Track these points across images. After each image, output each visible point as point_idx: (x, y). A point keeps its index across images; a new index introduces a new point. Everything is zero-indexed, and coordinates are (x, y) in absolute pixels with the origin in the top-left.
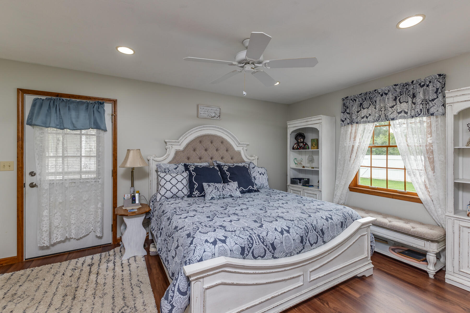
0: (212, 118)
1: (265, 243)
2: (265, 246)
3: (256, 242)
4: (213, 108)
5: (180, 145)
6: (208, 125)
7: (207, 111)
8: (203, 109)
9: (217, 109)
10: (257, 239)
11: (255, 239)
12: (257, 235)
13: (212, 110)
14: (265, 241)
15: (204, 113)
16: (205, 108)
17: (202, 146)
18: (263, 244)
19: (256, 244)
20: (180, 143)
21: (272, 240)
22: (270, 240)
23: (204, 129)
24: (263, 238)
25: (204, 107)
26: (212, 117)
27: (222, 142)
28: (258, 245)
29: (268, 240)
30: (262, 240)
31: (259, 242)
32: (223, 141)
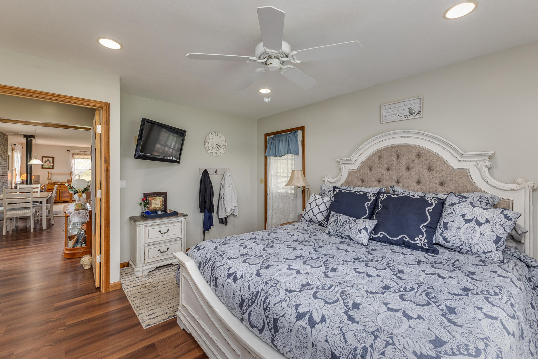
0: (405, 119)
1: (267, 313)
2: (265, 315)
3: (257, 303)
4: (406, 103)
5: (354, 164)
6: (390, 132)
7: (397, 110)
8: (390, 108)
9: (415, 101)
10: (262, 300)
11: (259, 299)
12: (265, 295)
13: (405, 105)
14: (268, 310)
15: (391, 115)
16: (393, 106)
17: (381, 164)
18: (265, 311)
19: (257, 306)
20: (354, 160)
21: (277, 314)
22: (275, 312)
23: (386, 138)
24: (269, 304)
25: (390, 106)
26: (405, 117)
27: (419, 156)
28: (258, 309)
29: (272, 310)
30: (266, 305)
31: (260, 306)
32: (420, 153)
